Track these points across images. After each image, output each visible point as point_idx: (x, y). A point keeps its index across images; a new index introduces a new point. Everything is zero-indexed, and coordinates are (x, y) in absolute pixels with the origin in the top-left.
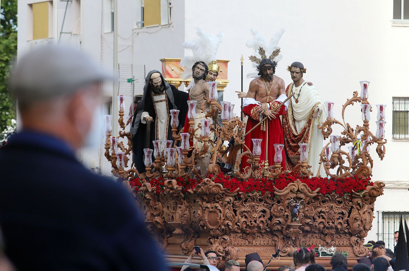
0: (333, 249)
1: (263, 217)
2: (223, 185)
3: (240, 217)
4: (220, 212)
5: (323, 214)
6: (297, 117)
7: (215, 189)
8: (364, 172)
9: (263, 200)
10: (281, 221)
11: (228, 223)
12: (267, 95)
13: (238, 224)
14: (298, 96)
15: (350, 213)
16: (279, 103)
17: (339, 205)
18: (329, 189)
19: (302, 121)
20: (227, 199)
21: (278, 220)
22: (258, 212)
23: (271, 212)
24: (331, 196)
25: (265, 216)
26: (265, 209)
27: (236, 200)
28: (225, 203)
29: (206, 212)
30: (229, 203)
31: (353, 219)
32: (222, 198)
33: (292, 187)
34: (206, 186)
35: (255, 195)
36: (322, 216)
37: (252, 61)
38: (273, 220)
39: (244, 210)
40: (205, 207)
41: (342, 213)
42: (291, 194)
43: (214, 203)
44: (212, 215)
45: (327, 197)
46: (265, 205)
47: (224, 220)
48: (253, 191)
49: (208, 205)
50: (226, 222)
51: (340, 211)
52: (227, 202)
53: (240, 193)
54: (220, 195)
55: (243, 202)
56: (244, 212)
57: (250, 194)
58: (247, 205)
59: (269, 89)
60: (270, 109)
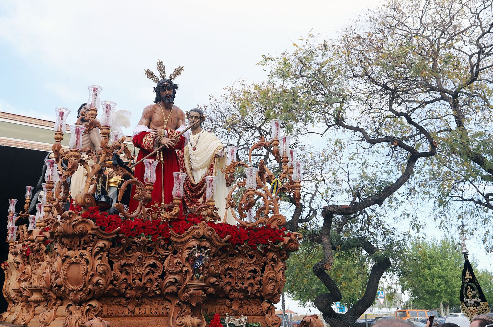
0: (244, 319)
1: (152, 274)
2: (94, 222)
3: (118, 273)
4: (88, 262)
5: (230, 272)
6: (195, 166)
7: (81, 226)
8: (279, 220)
9: (153, 249)
10: (178, 279)
11: (99, 280)
12: (164, 124)
13: (115, 282)
14: (196, 143)
15: (263, 271)
16: (179, 133)
17: (251, 261)
18: (240, 238)
19: (201, 170)
20: (100, 244)
21: (174, 278)
22: (145, 266)
23: (164, 267)
24: (241, 247)
25: (155, 272)
26: (155, 261)
27: (113, 246)
28: (97, 249)
29: (66, 264)
30: (102, 249)
31: (268, 278)
32: (93, 241)
33: (197, 231)
34: (68, 222)
35: (143, 241)
36: (229, 274)
37: (149, 77)
38: (165, 278)
39: (124, 262)
40: (64, 256)
41: (254, 271)
42: (192, 242)
43: (79, 250)
44: (74, 268)
45: (237, 249)
46: (156, 256)
47: (92, 276)
48: (141, 234)
49: (70, 253)
50: (95, 279)
51: (252, 268)
52: (99, 248)
53: (121, 235)
54: (89, 237)
55: (125, 251)
56: (125, 265)
57: (135, 239)
58: (131, 255)
59: (166, 116)
60: (168, 137)
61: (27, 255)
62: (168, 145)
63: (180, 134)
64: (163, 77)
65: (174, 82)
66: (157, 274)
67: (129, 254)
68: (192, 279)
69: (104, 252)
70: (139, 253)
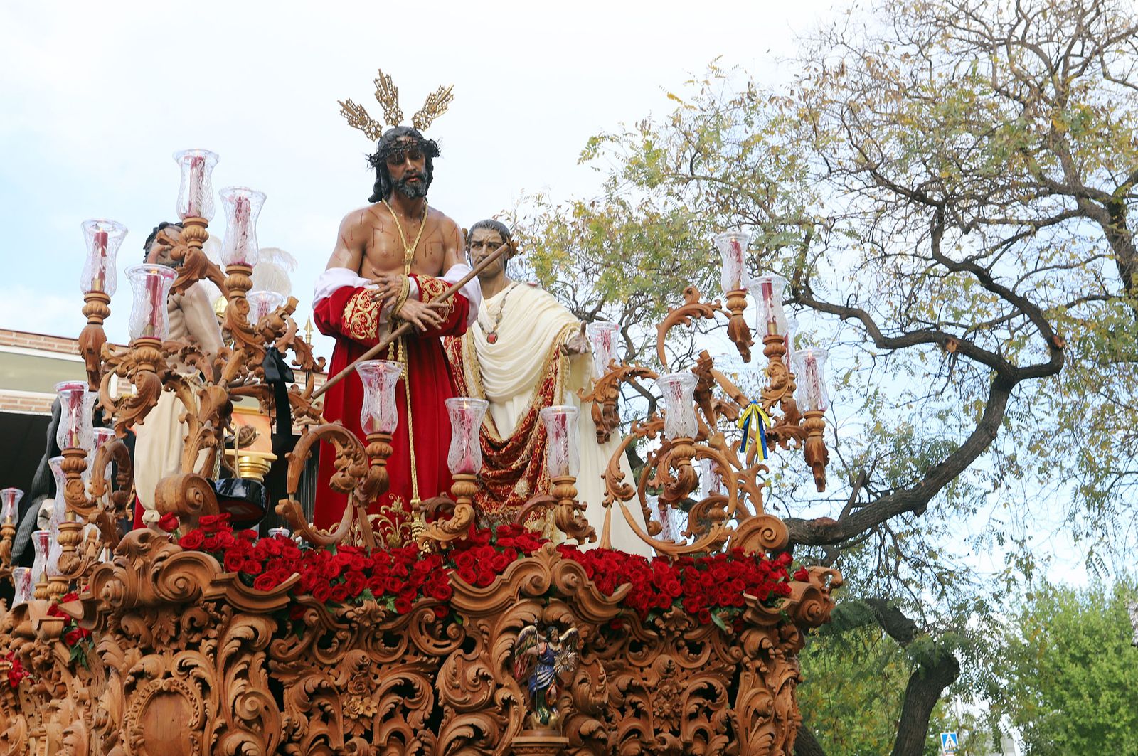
1: (401, 715)
2: (220, 561)
3: (299, 718)
4: (205, 688)
5: (636, 699)
6: (496, 387)
7: (181, 574)
8: (767, 533)
9: (400, 637)
10: (483, 728)
11: (243, 743)
12: (403, 262)
13: (291, 747)
14: (498, 322)
15: (733, 692)
16: (450, 285)
17: (696, 660)
18: (658, 591)
19: (515, 399)
20: (241, 628)
21: (472, 726)
22: (380, 691)
23: (436, 693)
24: (665, 620)
25: (410, 710)
26: (410, 676)
27: (279, 634)
28: (231, 647)
29: (136, 697)
30: (247, 646)
31: (751, 712)
32: (217, 621)
33: (530, 575)
34: (139, 563)
35: (370, 615)
36: (634, 705)
37: (353, 123)
38: (444, 728)
39: (317, 682)
40: (132, 674)
41: (709, 693)
42: (520, 609)
43: (176, 651)
44: (164, 708)
45: (653, 626)
46: (411, 659)
47: (222, 730)
48: (361, 594)
49: (150, 663)
50: (231, 742)
51: (699, 683)
52: (237, 643)
53: (303, 598)
54: (205, 609)
55: (316, 647)
56: (319, 691)
57: (346, 608)
58: (334, 661)
59: (410, 240)
60: (420, 298)
61: (13, 685)
62: (423, 321)
63: (453, 288)
64: (395, 122)
65: (427, 135)
66: (417, 717)
67: (329, 656)
68: (526, 726)
69: (253, 653)
70: (358, 654)
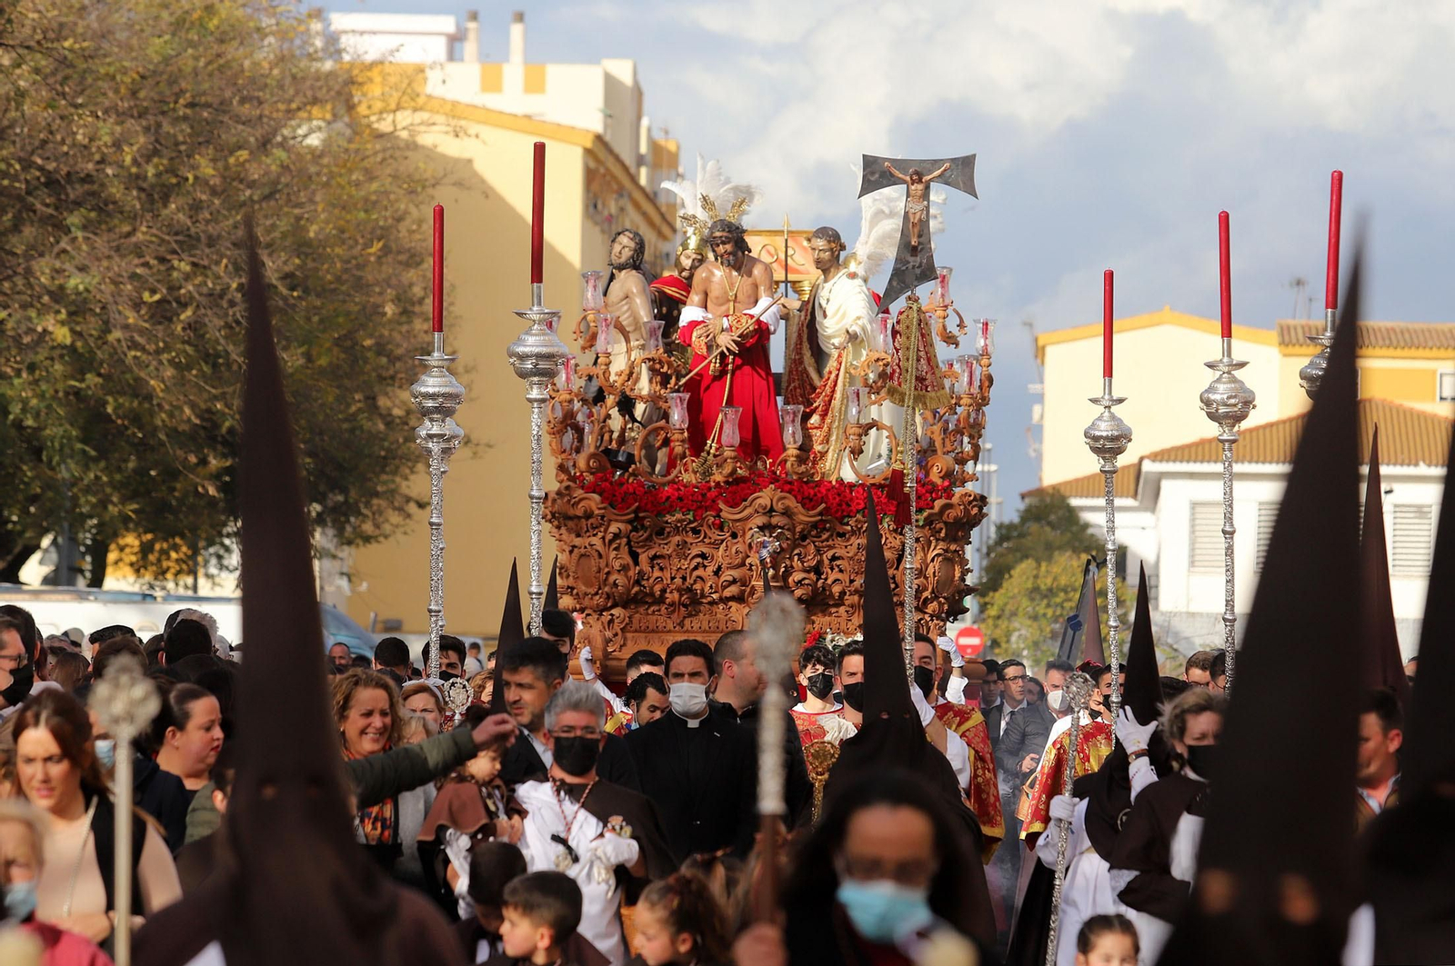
2: (601, 497)
3: (647, 569)
4: (600, 555)
5: (839, 563)
7: (583, 505)
9: (699, 530)
10: (735, 577)
11: (617, 579)
12: (729, 301)
13: (643, 582)
14: (827, 303)
16: (752, 317)
18: (850, 506)
20: (613, 528)
21: (731, 576)
22: (690, 556)
23: (718, 558)
24: (854, 521)
26: (705, 550)
27: (635, 529)
28: (609, 537)
29: (574, 556)
30: (616, 536)
32: (601, 525)
33: (759, 501)
35: (679, 521)
36: (838, 566)
38: (722, 576)
39: (656, 552)
40: (571, 546)
42: (756, 519)
43: (588, 537)
44: (584, 563)
45: (847, 524)
46: (706, 541)
47: (608, 573)
48: (675, 510)
49: (578, 541)
50: (612, 578)
52: (612, 535)
53: (641, 515)
54: (597, 519)
55: (654, 536)
56: (655, 557)
57: (667, 517)
58: (665, 542)
59: (732, 285)
60: (729, 331)
62: (728, 349)
66: (710, 569)
67: (662, 539)
69: (621, 538)
70: (678, 538)
